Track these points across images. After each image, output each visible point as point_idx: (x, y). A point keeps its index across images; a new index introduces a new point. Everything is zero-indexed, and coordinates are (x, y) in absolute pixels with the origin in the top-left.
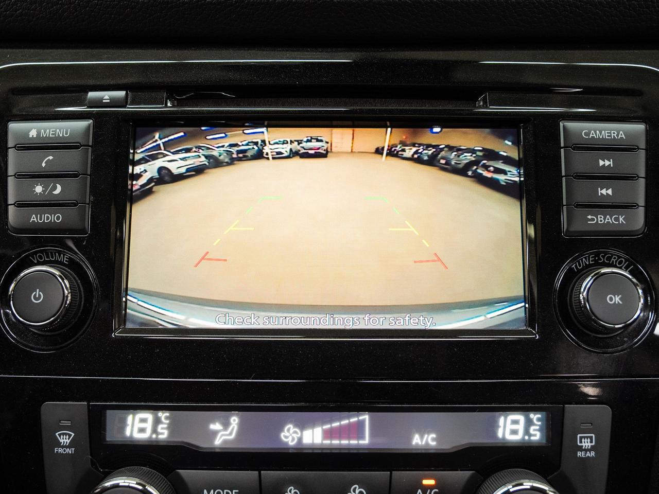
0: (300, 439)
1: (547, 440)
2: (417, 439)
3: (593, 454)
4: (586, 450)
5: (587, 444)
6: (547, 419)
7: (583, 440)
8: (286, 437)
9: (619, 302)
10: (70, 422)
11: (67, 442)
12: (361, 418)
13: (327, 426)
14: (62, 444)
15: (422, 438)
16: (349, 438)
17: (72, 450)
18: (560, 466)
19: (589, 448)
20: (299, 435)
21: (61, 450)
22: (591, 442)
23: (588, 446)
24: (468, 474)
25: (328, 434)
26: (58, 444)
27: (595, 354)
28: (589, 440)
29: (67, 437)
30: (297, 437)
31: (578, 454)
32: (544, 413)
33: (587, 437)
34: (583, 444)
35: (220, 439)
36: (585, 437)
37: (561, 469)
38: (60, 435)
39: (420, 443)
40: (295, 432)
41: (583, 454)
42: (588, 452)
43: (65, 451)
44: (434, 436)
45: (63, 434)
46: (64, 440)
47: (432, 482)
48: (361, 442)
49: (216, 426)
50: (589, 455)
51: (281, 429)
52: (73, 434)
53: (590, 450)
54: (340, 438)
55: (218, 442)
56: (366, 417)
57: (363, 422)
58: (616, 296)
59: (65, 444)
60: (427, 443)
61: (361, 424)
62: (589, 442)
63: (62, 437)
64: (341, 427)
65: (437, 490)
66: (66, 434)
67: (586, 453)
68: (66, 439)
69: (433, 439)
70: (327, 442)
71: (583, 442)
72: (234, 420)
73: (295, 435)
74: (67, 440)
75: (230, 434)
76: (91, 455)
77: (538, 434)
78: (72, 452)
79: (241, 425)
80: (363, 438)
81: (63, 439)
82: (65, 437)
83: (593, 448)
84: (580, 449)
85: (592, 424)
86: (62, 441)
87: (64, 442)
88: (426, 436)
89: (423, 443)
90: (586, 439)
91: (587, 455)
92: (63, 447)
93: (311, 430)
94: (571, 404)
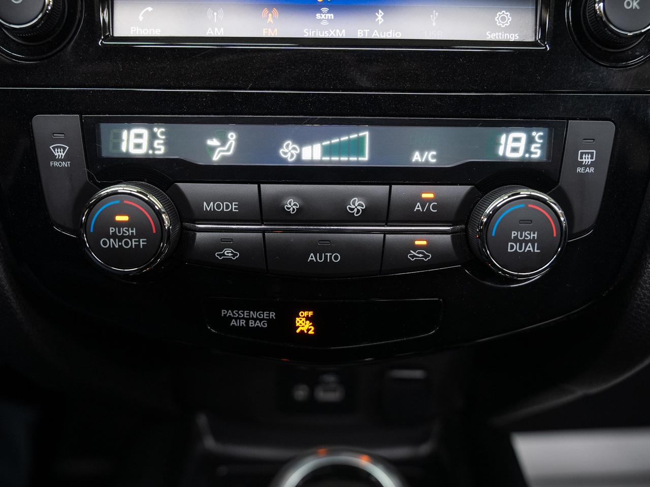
0: (299, 155)
1: (548, 158)
2: (417, 157)
3: (592, 170)
4: (586, 166)
5: (587, 160)
6: (550, 136)
7: (584, 156)
8: (285, 153)
9: (636, 8)
10: (64, 135)
11: (62, 155)
12: (361, 134)
13: (327, 143)
14: (57, 158)
15: (422, 156)
16: (349, 155)
17: (68, 163)
18: (558, 182)
19: (589, 164)
20: (298, 152)
21: (56, 164)
22: (592, 158)
23: (589, 162)
24: (467, 188)
25: (327, 151)
26: (54, 158)
27: (604, 68)
28: (590, 156)
29: (62, 150)
30: (296, 153)
31: (578, 170)
32: (547, 129)
33: (588, 153)
34: (584, 160)
35: (217, 156)
36: (586, 153)
37: (559, 184)
38: (54, 148)
39: (420, 160)
40: (294, 149)
41: (582, 170)
42: (588, 168)
43: (60, 164)
44: (434, 153)
45: (58, 147)
46: (60, 153)
47: (431, 196)
48: (361, 159)
49: (213, 142)
50: (589, 171)
51: (280, 145)
52: (68, 148)
53: (589, 166)
54: (340, 155)
55: (216, 158)
56: (366, 134)
57: (363, 138)
58: (634, 1)
59: (60, 158)
60: (427, 160)
61: (361, 140)
62: (589, 158)
63: (56, 150)
64: (340, 143)
65: (436, 204)
66: (60, 147)
67: (585, 169)
68: (60, 152)
69: (433, 157)
70: (326, 159)
71: (584, 158)
72: (232, 136)
73: (293, 152)
74: (62, 154)
75: (228, 150)
76: (88, 168)
77: (539, 152)
78: (68, 165)
79: (239, 141)
80: (363, 155)
81: (58, 152)
82: (59, 150)
83: (592, 164)
84: (581, 164)
85: (594, 140)
86: (56, 154)
87: (59, 155)
88: (426, 153)
89: (423, 160)
90: (587, 155)
91: (586, 171)
92: (58, 160)
93: (310, 147)
94: (575, 119)
